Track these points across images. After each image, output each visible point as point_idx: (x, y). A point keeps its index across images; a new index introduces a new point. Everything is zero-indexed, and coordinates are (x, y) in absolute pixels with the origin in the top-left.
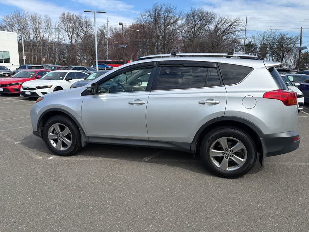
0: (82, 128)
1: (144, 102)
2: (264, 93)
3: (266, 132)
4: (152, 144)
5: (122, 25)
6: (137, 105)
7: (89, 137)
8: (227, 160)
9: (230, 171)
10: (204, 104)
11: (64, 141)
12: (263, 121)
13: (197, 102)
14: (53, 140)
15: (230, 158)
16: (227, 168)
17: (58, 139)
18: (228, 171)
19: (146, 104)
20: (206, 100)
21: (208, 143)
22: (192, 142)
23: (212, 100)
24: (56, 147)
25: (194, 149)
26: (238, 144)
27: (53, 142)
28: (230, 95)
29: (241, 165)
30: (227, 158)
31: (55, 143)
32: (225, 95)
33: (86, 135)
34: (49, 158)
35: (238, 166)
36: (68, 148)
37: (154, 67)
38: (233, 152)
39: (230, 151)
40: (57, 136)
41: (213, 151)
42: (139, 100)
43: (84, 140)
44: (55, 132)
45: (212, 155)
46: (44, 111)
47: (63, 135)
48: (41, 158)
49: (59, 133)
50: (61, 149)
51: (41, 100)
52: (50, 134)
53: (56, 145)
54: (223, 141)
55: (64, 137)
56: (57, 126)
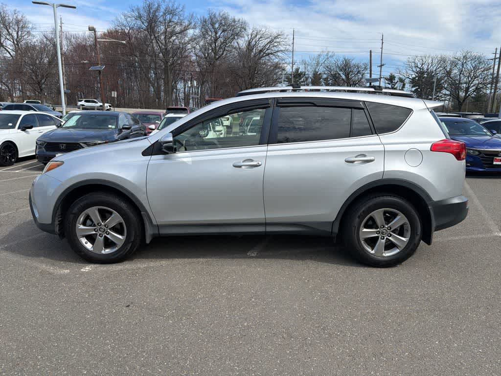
0: (146, 211)
1: (260, 163)
2: (431, 144)
3: (435, 198)
4: (269, 229)
6: (247, 168)
7: (158, 226)
8: (384, 241)
9: (387, 257)
10: (352, 162)
11: (108, 236)
12: (433, 183)
13: (342, 160)
14: (84, 238)
15: (387, 238)
16: (383, 253)
17: (97, 234)
18: (385, 257)
19: (263, 165)
20: (356, 157)
22: (334, 219)
23: (364, 156)
24: (92, 249)
25: (336, 230)
26: (398, 217)
27: (86, 240)
28: (388, 148)
29: (403, 246)
30: (384, 239)
31: (89, 243)
32: (381, 148)
33: (154, 223)
34: (82, 270)
35: (398, 248)
36: (117, 249)
37: (269, 107)
38: (392, 230)
39: (388, 228)
40: (95, 229)
41: (365, 230)
42: (251, 160)
43: (149, 232)
44: (89, 222)
45: (362, 237)
46: (68, 186)
47: (106, 226)
48: (67, 271)
49: (99, 224)
50: (103, 252)
51: (58, 166)
52: (80, 228)
53: (91, 245)
54: (378, 215)
55: (110, 229)
56: (94, 212)
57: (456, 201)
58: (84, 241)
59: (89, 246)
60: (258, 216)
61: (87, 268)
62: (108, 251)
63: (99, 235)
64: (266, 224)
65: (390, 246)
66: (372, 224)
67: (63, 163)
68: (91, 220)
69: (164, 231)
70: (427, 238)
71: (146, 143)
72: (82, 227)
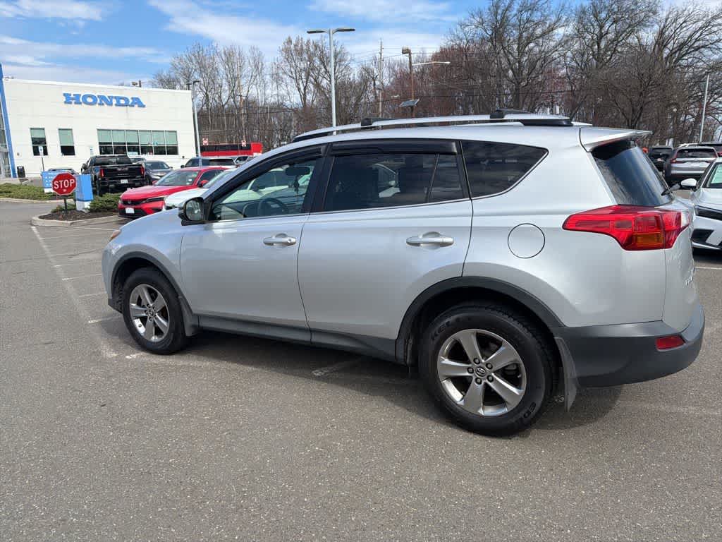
0: (182, 295)
1: (293, 240)
2: (567, 216)
3: (569, 322)
4: (316, 339)
5: (408, 55)
7: (199, 317)
8: (480, 387)
9: (486, 417)
10: (417, 244)
11: (156, 321)
12: (562, 291)
13: (402, 240)
14: (139, 320)
15: (486, 384)
16: (479, 408)
17: (147, 317)
18: (483, 416)
20: (424, 236)
21: (430, 343)
22: (396, 337)
23: (436, 234)
24: (143, 335)
26: (502, 349)
27: (140, 323)
28: (477, 222)
29: (513, 404)
30: (480, 383)
31: (143, 326)
32: (466, 222)
33: (194, 312)
34: (128, 357)
35: (505, 405)
36: (163, 338)
37: (321, 157)
38: (495, 368)
39: (487, 365)
40: (146, 311)
41: (447, 361)
42: (284, 235)
43: (189, 322)
45: (444, 371)
47: (154, 309)
49: (149, 306)
50: (153, 339)
52: (133, 307)
53: (144, 329)
55: (157, 313)
58: (137, 322)
59: (142, 330)
60: (295, 316)
61: (134, 356)
62: (157, 339)
63: (150, 319)
64: (311, 331)
65: (492, 398)
69: (205, 324)
72: (135, 306)
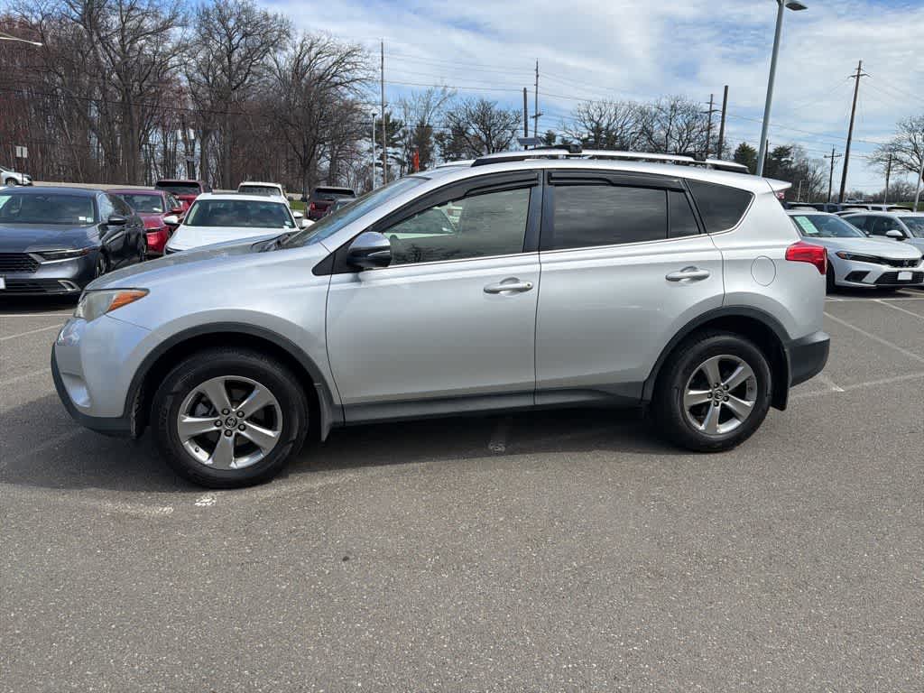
0: (324, 381)
1: (531, 284)
2: (785, 249)
3: (794, 335)
4: (540, 401)
6: (509, 294)
7: (343, 407)
8: (718, 408)
9: (723, 434)
10: (678, 279)
11: (244, 433)
12: (790, 310)
13: (660, 277)
14: (193, 442)
15: (723, 405)
16: (717, 428)
17: (220, 431)
18: (720, 434)
19: (535, 290)
20: (682, 271)
21: (679, 377)
22: (646, 378)
23: (693, 268)
24: (210, 462)
25: (649, 394)
26: (740, 369)
27: (196, 446)
28: (728, 255)
29: (746, 415)
30: (718, 405)
31: (201, 450)
32: (716, 256)
33: (337, 402)
34: (197, 504)
35: (737, 418)
36: (262, 456)
37: (536, 185)
38: (730, 389)
39: (724, 387)
40: (216, 422)
41: (692, 392)
42: (515, 280)
43: (327, 419)
44: (201, 408)
45: (688, 404)
46: (163, 338)
47: (241, 414)
48: (168, 510)
49: (226, 412)
50: (233, 465)
51: (135, 298)
52: (185, 421)
53: (207, 455)
54: (710, 366)
55: (247, 420)
56: (214, 388)
57: (820, 338)
58: (191, 448)
59: (202, 456)
60: (525, 379)
61: (206, 500)
62: (244, 462)
63: (225, 434)
64: (535, 393)
65: (726, 415)
66: (701, 381)
67: (147, 291)
68: (209, 404)
69: (353, 417)
70: (780, 401)
71: (319, 252)
72: (189, 419)
